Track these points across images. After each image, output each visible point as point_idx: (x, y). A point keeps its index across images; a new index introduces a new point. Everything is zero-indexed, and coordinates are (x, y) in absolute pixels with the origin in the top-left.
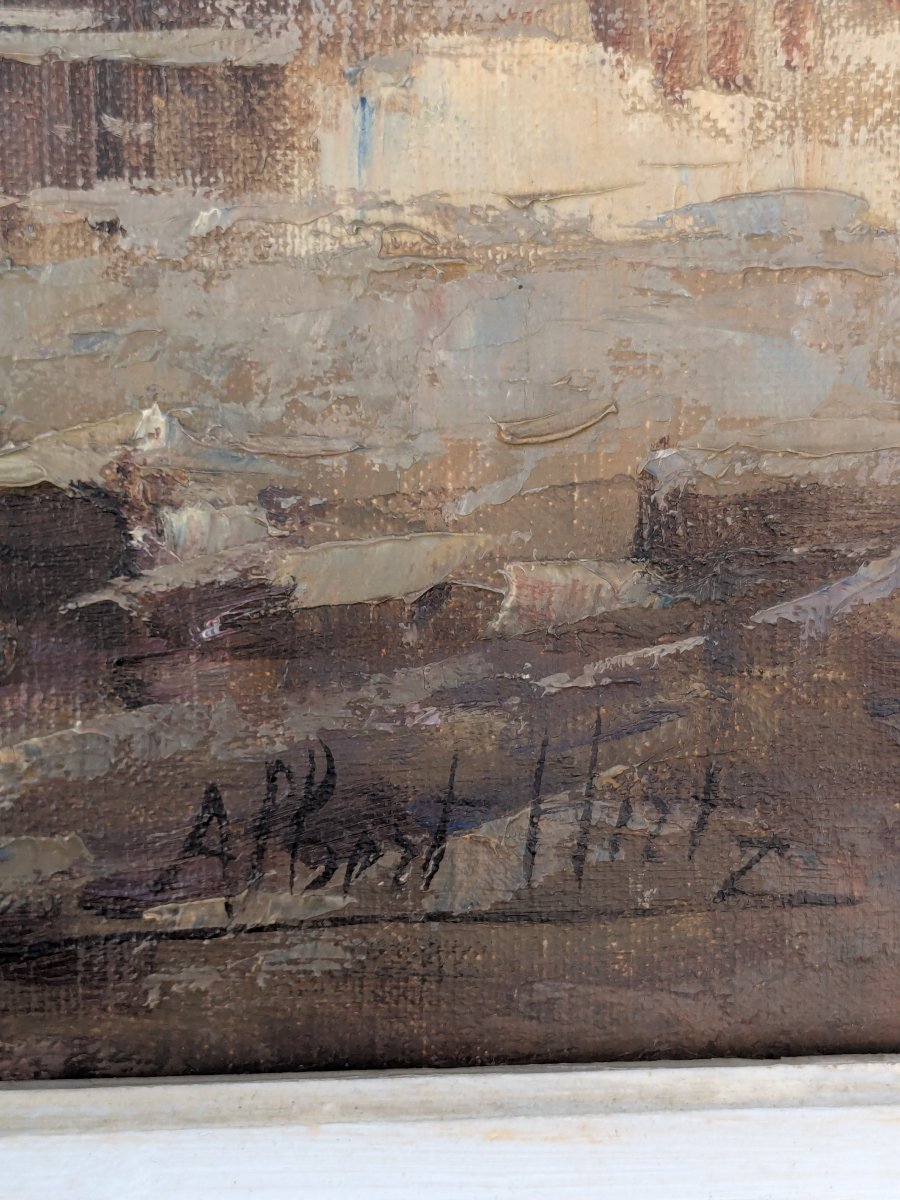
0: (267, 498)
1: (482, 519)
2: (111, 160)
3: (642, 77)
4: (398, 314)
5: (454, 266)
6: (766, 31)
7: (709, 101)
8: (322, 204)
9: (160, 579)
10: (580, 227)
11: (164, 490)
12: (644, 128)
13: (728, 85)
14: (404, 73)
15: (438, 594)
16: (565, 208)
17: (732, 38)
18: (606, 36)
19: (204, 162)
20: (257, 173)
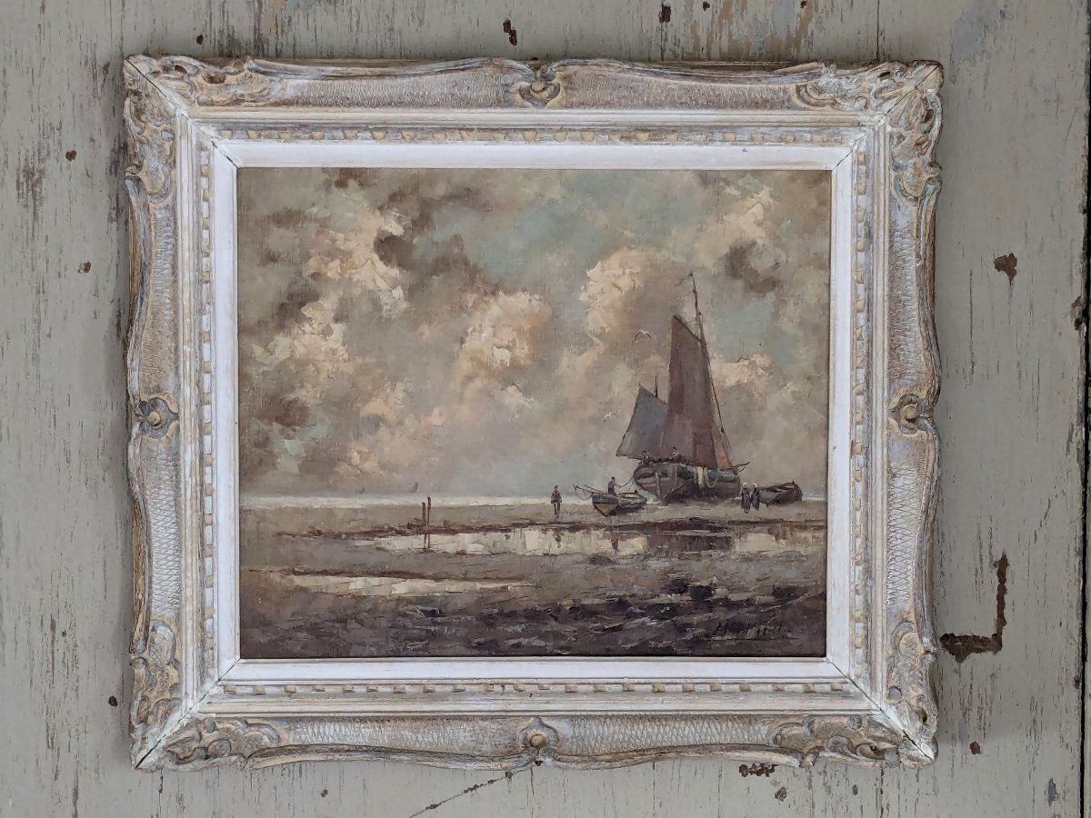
0: (728, 588)
1: (754, 590)
2: (711, 547)
3: (774, 538)
4: (745, 566)
5: (751, 560)
6: (788, 533)
7: (782, 541)
8: (735, 553)
9: (715, 597)
10: (765, 555)
11: (716, 586)
12: (774, 544)
13: (784, 539)
14: (746, 538)
15: (748, 600)
16: (764, 553)
17: (784, 534)
18: (770, 533)
19: (721, 548)
20: (728, 549)
